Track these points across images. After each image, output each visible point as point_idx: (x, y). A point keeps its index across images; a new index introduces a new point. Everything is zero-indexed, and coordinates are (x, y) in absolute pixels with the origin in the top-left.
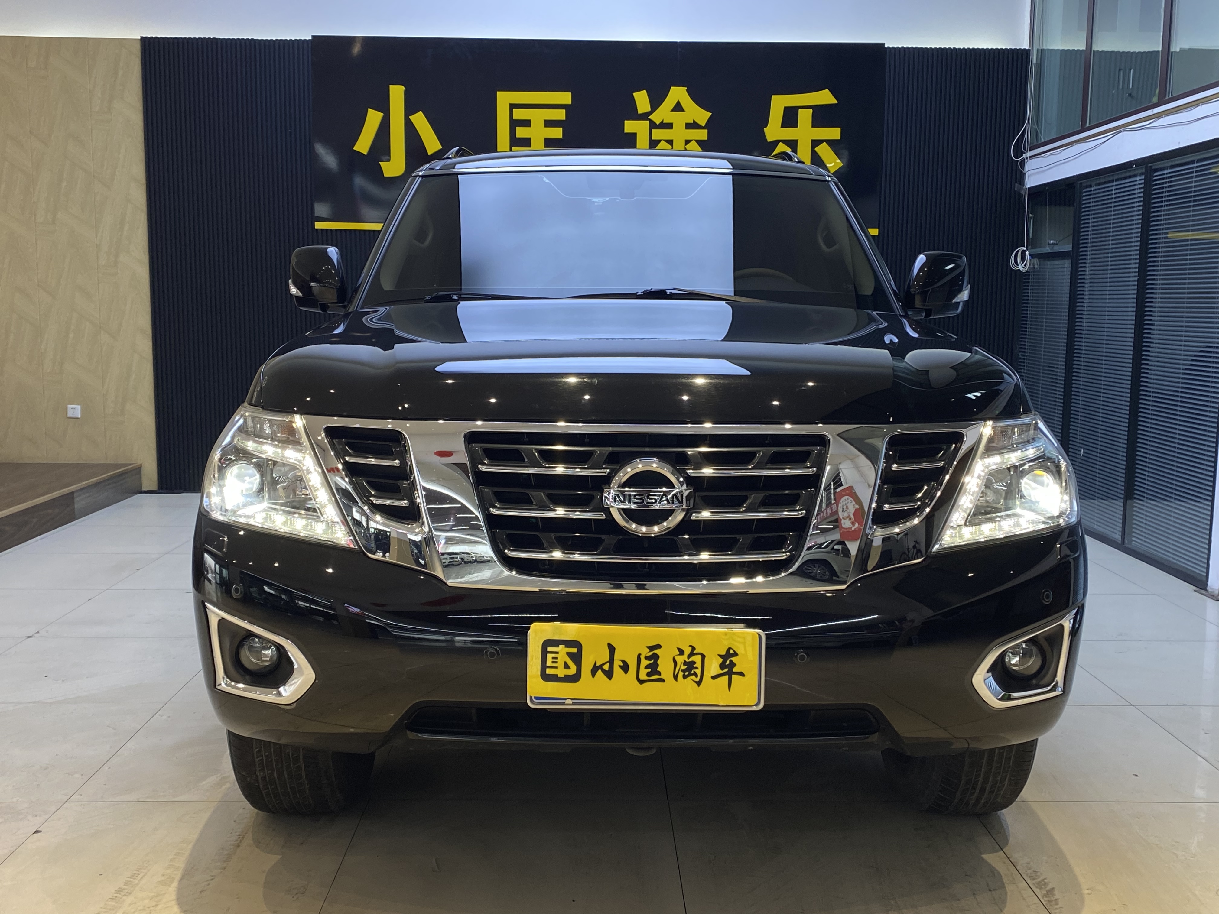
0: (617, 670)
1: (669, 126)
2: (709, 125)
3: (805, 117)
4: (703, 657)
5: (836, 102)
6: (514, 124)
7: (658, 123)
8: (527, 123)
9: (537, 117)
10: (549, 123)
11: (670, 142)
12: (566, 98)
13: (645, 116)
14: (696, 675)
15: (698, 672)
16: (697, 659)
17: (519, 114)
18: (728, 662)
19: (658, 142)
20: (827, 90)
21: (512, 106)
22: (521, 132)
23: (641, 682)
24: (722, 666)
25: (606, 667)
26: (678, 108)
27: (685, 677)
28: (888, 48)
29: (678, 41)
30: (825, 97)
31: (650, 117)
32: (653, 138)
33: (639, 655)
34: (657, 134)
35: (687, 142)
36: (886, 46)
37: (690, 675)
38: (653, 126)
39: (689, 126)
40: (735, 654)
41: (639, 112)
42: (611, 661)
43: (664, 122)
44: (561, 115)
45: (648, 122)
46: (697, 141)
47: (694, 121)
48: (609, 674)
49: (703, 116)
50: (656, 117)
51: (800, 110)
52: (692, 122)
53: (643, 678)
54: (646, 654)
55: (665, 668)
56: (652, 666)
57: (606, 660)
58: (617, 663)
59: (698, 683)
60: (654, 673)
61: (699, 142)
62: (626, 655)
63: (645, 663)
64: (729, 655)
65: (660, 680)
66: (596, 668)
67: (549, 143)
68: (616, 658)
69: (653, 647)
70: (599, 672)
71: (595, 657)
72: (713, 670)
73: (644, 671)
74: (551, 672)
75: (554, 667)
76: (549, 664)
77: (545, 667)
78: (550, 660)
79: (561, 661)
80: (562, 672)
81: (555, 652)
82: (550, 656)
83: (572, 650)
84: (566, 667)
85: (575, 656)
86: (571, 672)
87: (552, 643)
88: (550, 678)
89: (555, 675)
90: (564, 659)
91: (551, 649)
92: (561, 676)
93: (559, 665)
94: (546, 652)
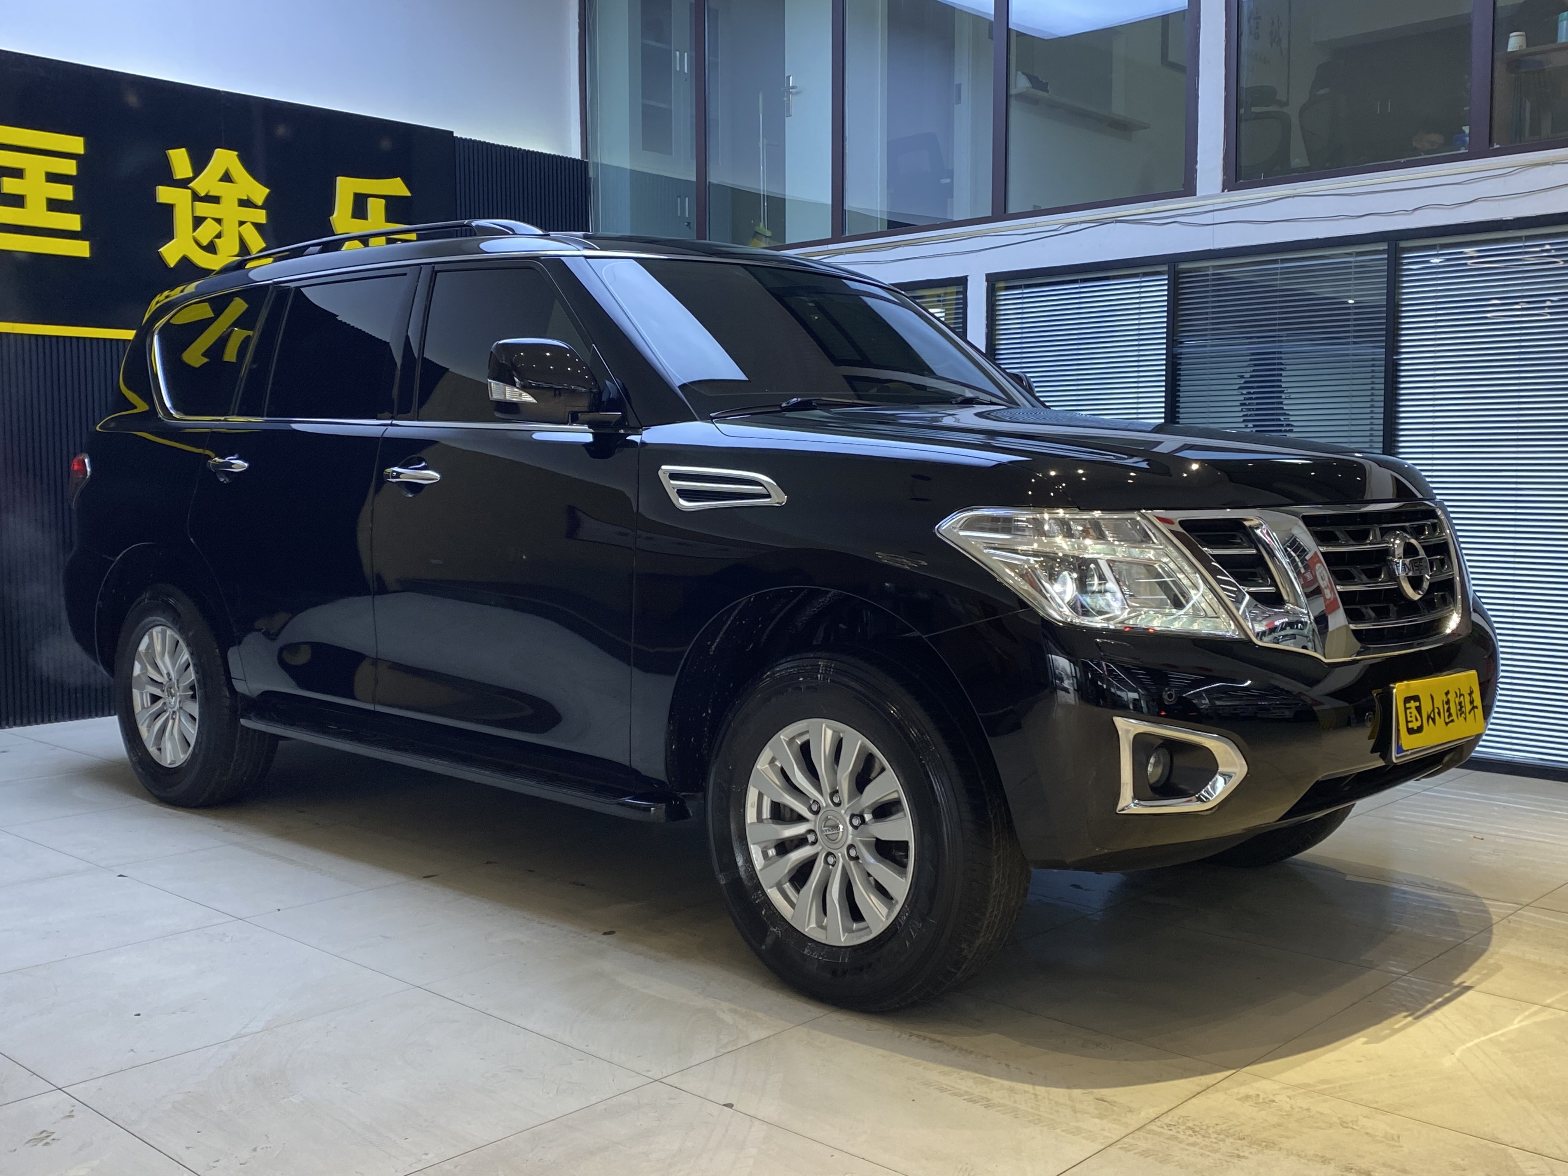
0: (1436, 717)
1: (215, 200)
2: (266, 206)
3: (376, 208)
4: (1463, 697)
5: (409, 194)
7: (203, 194)
8: (18, 173)
9: (33, 166)
10: (52, 178)
11: (219, 221)
12: (76, 144)
13: (184, 184)
14: (1463, 712)
15: (1463, 710)
16: (1461, 699)
17: (8, 159)
18: (1472, 700)
19: (203, 219)
20: (399, 178)
22: (10, 185)
23: (1446, 724)
24: (1471, 703)
25: (1432, 716)
26: (226, 178)
27: (1460, 715)
28: (457, 137)
29: (221, 89)
30: (397, 187)
31: (191, 185)
32: (196, 214)
33: (1442, 702)
34: (203, 209)
35: (242, 223)
36: (455, 135)
38: (196, 197)
39: (241, 203)
40: (1473, 692)
41: (177, 177)
43: (211, 194)
44: (70, 167)
45: (190, 191)
46: (252, 224)
47: (248, 198)
49: (260, 193)
50: (201, 185)
51: (370, 200)
52: (245, 198)
53: (1447, 720)
54: (1445, 700)
55: (1453, 711)
56: (1449, 710)
57: (1431, 709)
58: (1436, 710)
59: (1465, 719)
60: (1450, 715)
61: (257, 226)
62: (1438, 704)
63: (1446, 707)
64: (1470, 694)
65: (1452, 721)
66: (1429, 717)
67: (54, 205)
68: (1435, 706)
69: (1447, 693)
70: (1430, 720)
71: (1426, 708)
72: (1468, 707)
73: (1447, 714)
74: (1410, 725)
75: (1411, 721)
76: (1409, 719)
77: (1407, 722)
78: (1409, 715)
79: (1413, 715)
80: (1414, 725)
81: (1410, 708)
82: (1408, 711)
83: (1417, 704)
84: (1417, 720)
85: (1419, 709)
86: (1419, 724)
87: (1407, 700)
88: (1411, 731)
89: (1413, 728)
90: (1415, 712)
91: (1408, 705)
92: (1415, 728)
93: (1413, 719)
94: (1406, 709)
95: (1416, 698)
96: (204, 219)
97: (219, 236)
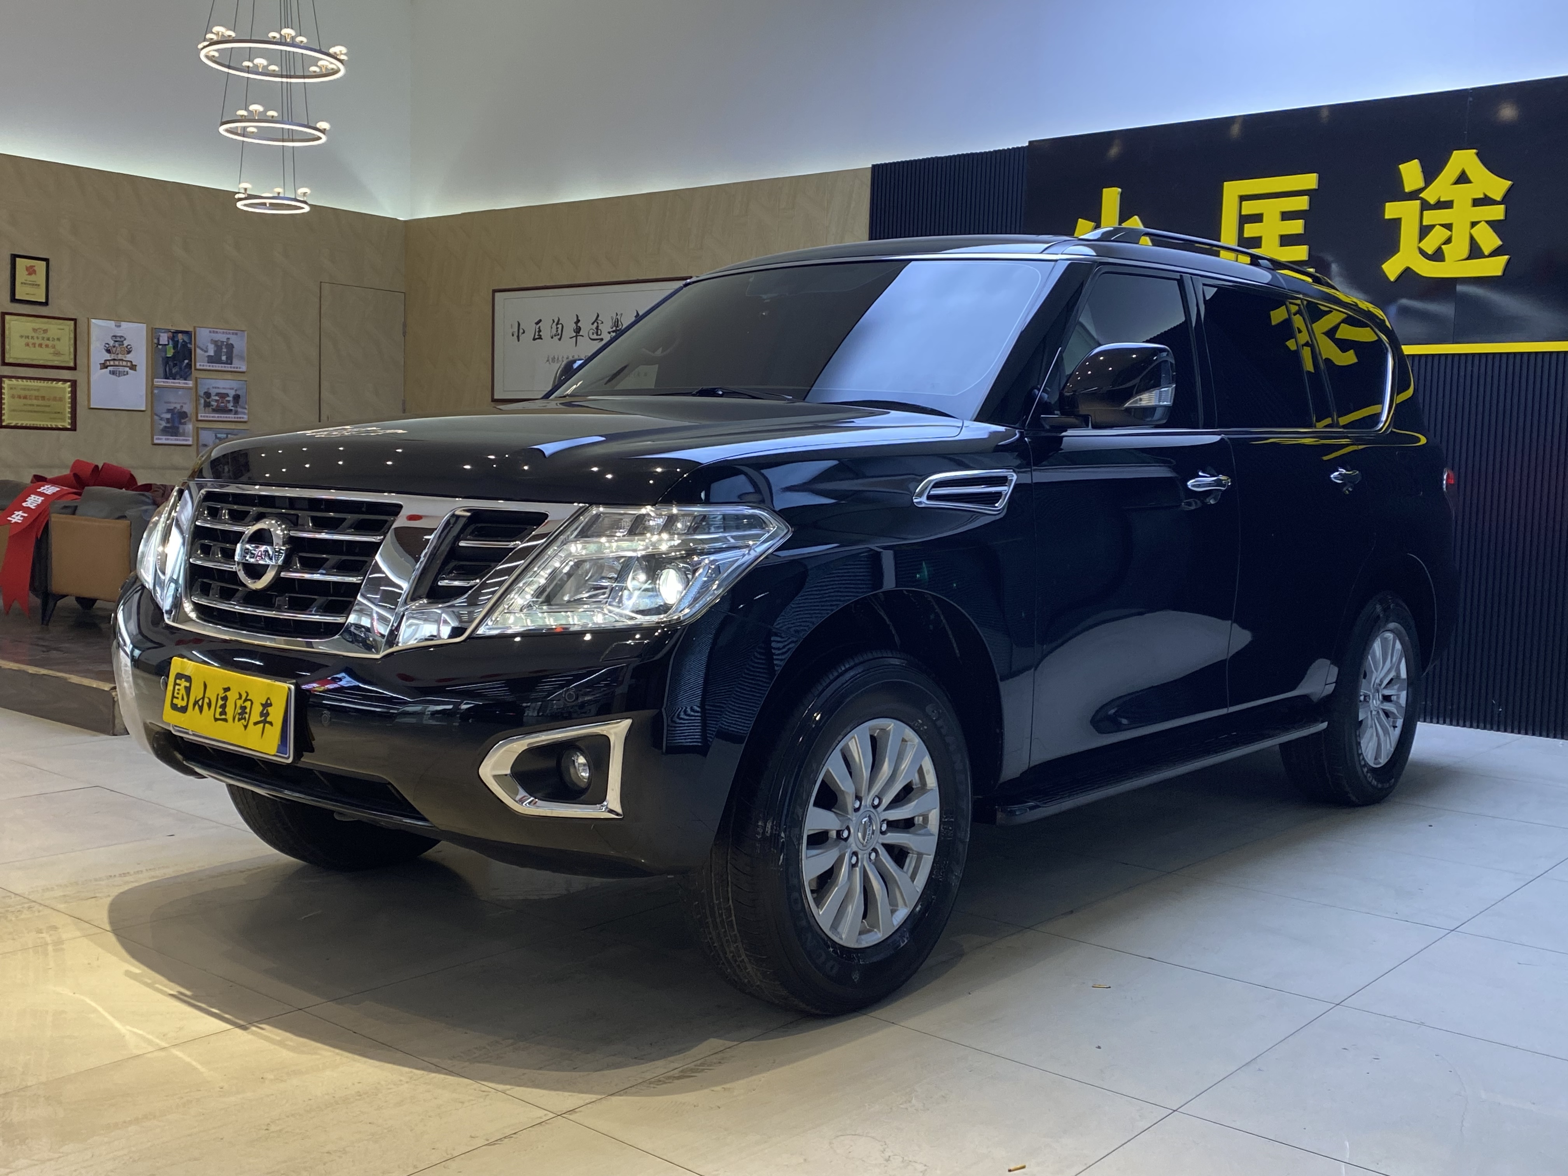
0: (205, 707)
1: (1449, 205)
2: (1506, 200)
4: (252, 703)
6: (1244, 220)
7: (1433, 202)
8: (1257, 218)
9: (1271, 209)
10: (1286, 216)
11: (1448, 227)
12: (1310, 181)
13: (1414, 195)
14: (245, 718)
15: (247, 716)
16: (248, 704)
17: (1249, 208)
18: (265, 712)
21: (1243, 198)
22: (1250, 231)
23: (216, 720)
24: (262, 714)
25: (200, 703)
26: (1463, 179)
27: (239, 720)
31: (1421, 195)
32: (1424, 224)
33: (218, 695)
34: (1430, 217)
35: (1474, 224)
37: (242, 719)
38: (1426, 206)
39: (1477, 203)
40: (271, 705)
41: (1407, 190)
42: (203, 698)
43: (1442, 200)
44: (1302, 203)
45: (1418, 202)
46: (1488, 222)
47: (1486, 195)
48: (201, 709)
49: (1498, 187)
50: (1430, 195)
52: (1482, 196)
53: (218, 716)
54: (222, 694)
55: (230, 710)
56: (224, 706)
57: (201, 696)
58: (206, 700)
59: (246, 727)
60: (223, 713)
61: (1491, 223)
62: (211, 694)
63: (220, 702)
64: (267, 705)
65: (225, 720)
66: (196, 703)
67: (1286, 240)
68: (206, 695)
69: (227, 689)
70: (197, 707)
71: (196, 692)
72: (255, 716)
73: (219, 710)
74: (175, 701)
75: (177, 698)
76: (176, 695)
77: (173, 697)
78: (176, 691)
79: (181, 693)
80: (180, 703)
81: (179, 685)
82: (177, 687)
83: (188, 684)
84: (183, 699)
85: (188, 690)
86: (184, 704)
87: (179, 676)
88: (174, 707)
89: (176, 705)
90: (183, 691)
91: (178, 681)
92: (179, 706)
93: (180, 696)
94: (175, 684)
95: (188, 679)
96: (1432, 227)
97: (1448, 241)
